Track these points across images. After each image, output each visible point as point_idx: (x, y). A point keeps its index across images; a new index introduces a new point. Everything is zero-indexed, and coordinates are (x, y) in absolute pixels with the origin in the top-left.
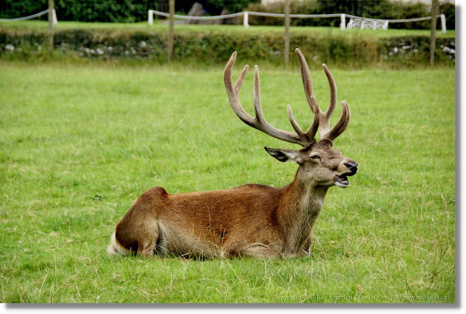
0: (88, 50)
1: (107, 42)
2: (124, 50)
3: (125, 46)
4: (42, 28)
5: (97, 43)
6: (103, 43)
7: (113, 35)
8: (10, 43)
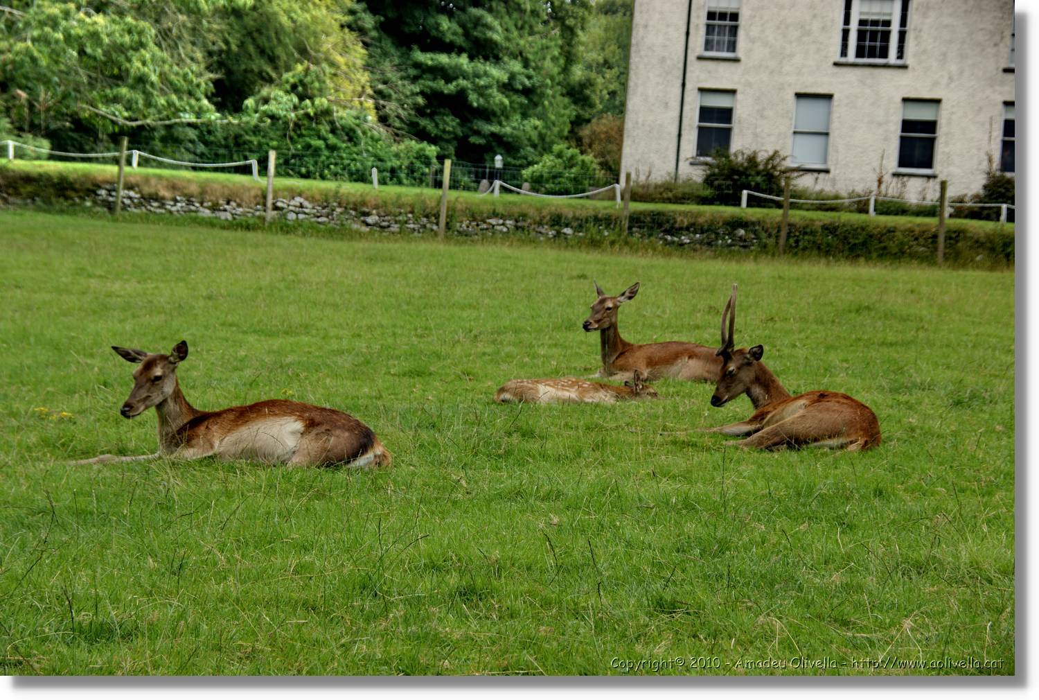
0: (669, 238)
1: (692, 228)
2: (717, 239)
3: (717, 234)
4: (605, 208)
5: (681, 229)
6: (687, 229)
7: (701, 220)
8: (567, 226)
